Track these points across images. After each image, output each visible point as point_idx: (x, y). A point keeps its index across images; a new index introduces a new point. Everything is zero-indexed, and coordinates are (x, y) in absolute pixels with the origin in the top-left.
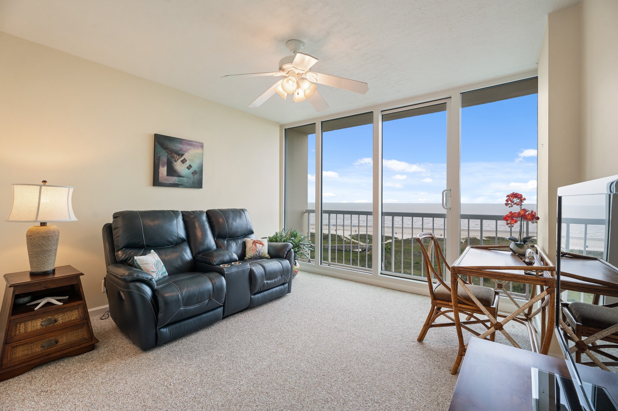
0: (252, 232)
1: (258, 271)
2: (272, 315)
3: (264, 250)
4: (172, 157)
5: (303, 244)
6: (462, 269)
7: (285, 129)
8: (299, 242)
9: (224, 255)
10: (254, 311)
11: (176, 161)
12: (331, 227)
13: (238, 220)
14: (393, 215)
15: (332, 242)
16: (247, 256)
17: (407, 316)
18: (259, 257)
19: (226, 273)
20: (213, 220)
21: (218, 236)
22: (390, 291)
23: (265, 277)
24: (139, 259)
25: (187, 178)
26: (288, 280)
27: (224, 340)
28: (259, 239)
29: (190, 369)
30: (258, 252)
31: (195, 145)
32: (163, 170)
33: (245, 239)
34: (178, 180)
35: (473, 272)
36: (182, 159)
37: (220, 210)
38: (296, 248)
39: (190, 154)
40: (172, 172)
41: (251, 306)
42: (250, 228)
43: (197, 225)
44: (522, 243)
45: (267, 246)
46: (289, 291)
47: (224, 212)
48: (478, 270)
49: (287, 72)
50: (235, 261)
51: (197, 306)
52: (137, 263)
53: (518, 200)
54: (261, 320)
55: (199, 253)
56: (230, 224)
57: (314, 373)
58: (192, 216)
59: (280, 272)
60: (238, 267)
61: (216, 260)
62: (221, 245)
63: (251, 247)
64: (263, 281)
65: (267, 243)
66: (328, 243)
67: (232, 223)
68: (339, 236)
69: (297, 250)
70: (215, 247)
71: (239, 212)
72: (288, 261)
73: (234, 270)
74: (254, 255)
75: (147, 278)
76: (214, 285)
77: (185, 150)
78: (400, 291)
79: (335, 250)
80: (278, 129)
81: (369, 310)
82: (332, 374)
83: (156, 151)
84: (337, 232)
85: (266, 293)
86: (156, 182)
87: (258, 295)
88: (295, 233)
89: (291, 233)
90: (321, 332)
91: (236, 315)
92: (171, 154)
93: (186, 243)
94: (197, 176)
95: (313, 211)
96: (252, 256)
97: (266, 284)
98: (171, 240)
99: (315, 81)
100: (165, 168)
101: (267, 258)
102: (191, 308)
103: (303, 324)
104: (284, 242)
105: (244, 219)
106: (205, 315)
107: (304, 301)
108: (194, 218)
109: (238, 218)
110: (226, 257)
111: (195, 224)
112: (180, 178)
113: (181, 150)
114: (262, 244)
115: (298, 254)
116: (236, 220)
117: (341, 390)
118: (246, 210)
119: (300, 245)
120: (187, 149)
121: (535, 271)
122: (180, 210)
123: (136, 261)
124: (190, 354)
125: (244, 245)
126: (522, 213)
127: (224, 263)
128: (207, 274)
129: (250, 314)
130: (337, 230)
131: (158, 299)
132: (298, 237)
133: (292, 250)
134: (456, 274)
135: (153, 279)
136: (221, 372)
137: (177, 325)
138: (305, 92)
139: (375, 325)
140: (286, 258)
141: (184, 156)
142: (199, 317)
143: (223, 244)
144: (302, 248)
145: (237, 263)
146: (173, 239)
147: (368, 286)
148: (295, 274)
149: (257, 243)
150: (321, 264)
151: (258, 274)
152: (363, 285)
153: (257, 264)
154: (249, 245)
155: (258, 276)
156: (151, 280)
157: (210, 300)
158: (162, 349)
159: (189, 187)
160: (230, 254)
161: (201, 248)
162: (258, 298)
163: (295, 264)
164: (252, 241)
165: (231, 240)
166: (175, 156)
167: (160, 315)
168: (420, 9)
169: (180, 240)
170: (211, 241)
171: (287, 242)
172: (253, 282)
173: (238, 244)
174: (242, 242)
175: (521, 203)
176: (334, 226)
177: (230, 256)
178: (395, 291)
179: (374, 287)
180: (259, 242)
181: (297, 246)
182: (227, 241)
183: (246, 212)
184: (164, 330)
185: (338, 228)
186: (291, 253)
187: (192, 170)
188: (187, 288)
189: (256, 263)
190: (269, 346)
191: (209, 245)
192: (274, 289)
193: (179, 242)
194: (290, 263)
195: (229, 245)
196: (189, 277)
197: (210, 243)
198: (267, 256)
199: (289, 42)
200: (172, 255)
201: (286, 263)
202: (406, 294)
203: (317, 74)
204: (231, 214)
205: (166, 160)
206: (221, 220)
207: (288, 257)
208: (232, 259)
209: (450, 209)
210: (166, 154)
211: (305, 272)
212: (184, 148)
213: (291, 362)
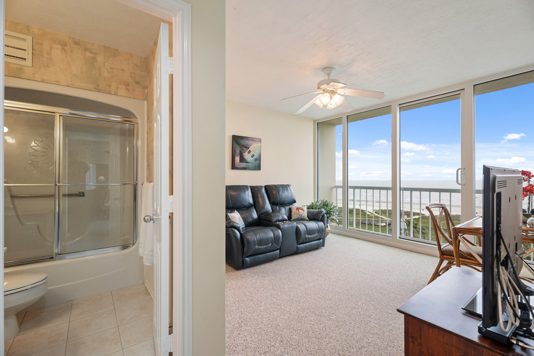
0: (295, 202)
1: (302, 228)
2: (312, 259)
3: (305, 214)
4: (243, 150)
5: (333, 212)
6: (462, 229)
7: (317, 123)
8: (330, 210)
9: (279, 216)
10: (299, 256)
11: (245, 152)
12: (356, 203)
13: (286, 192)
14: (412, 190)
15: (356, 216)
16: (293, 218)
17: (421, 269)
18: (301, 219)
19: (281, 227)
20: (269, 192)
21: (273, 203)
22: (408, 252)
23: (306, 233)
24: (230, 215)
25: (251, 163)
26: (323, 236)
27: (282, 270)
28: (300, 207)
29: (265, 282)
30: (300, 215)
31: (256, 140)
32: (237, 159)
33: (291, 206)
34: (246, 165)
35: (471, 232)
36: (248, 150)
37: (273, 185)
38: (328, 215)
39: (253, 147)
40: (242, 160)
41: (297, 252)
42: (294, 199)
43: (259, 195)
44: (531, 213)
45: (307, 212)
46: (323, 245)
47: (276, 187)
48: (476, 230)
49: (323, 90)
50: (286, 220)
51: (265, 246)
52: (229, 217)
53: (526, 177)
54: (305, 262)
55: (262, 214)
56: (281, 195)
57: (345, 294)
58: (256, 189)
59: (317, 230)
60: (289, 224)
61: (274, 219)
62: (275, 210)
63: (295, 212)
64: (305, 235)
65: (306, 209)
66: (353, 217)
67: (282, 195)
68: (362, 211)
69: (328, 216)
70: (271, 211)
71: (286, 187)
72: (322, 223)
73: (286, 226)
74: (297, 217)
75: (238, 226)
76: (275, 235)
77: (250, 144)
78: (416, 252)
79: (359, 223)
80: (312, 124)
81: (387, 263)
82: (358, 296)
83: (233, 146)
84: (361, 207)
85: (307, 244)
86: (234, 167)
87: (302, 245)
88: (326, 203)
89: (323, 203)
90: (349, 272)
91: (287, 257)
92: (242, 147)
93: (253, 207)
94: (257, 162)
95: (339, 187)
96: (296, 218)
97: (307, 238)
98: (245, 204)
99: (344, 94)
100: (239, 157)
101: (307, 220)
102: (261, 247)
103: (335, 266)
104: (318, 209)
105: (290, 191)
106: (269, 254)
107: (335, 253)
108: (258, 190)
109: (286, 191)
110: (280, 217)
111: (258, 195)
112: (247, 163)
113: (248, 145)
114: (303, 210)
115: (329, 219)
116: (284, 192)
117: (364, 305)
118: (290, 185)
119: (331, 212)
120: (251, 144)
121: (525, 232)
122: (249, 184)
123: (228, 216)
124: (263, 275)
125: (290, 210)
126: (529, 188)
127: (279, 221)
128: (270, 228)
129: (297, 257)
130: (361, 206)
131: (244, 239)
132: (329, 206)
133: (325, 215)
134: (457, 233)
135: (240, 227)
136: (284, 286)
137: (254, 257)
138: (336, 103)
139: (392, 273)
140: (321, 221)
141: (249, 149)
142: (266, 254)
143: (276, 209)
144: (333, 215)
145: (287, 221)
146: (246, 204)
147: (388, 247)
148: (327, 235)
149: (299, 209)
150: (347, 229)
151: (302, 230)
152: (383, 246)
153: (301, 224)
154: (294, 210)
155: (302, 231)
156: (239, 227)
157: (272, 244)
158: (246, 270)
159: (253, 169)
160: (283, 215)
161: (263, 211)
162: (302, 247)
163: (327, 227)
164: (296, 208)
165: (281, 206)
166: (244, 149)
167: (245, 249)
168: (425, 37)
169: (250, 205)
170: (268, 207)
171: (320, 209)
172: (298, 235)
173: (286, 210)
174: (288, 208)
175: (529, 179)
176: (358, 201)
177: (282, 217)
178: (412, 252)
179: (393, 248)
180: (301, 209)
181: (329, 213)
182: (279, 207)
183: (290, 187)
184: (247, 259)
185: (362, 203)
186: (325, 217)
187: (254, 158)
188: (259, 235)
189: (300, 222)
190: (313, 276)
191: (268, 209)
192: (313, 243)
193: (250, 206)
194: (324, 224)
195: (280, 210)
196: (258, 228)
197: (268, 208)
198: (307, 218)
199: (325, 69)
200: (246, 214)
201: (321, 224)
202: (422, 255)
203: (345, 89)
204: (281, 188)
205: (239, 152)
206: (274, 192)
207: (322, 220)
208: (284, 219)
209: (465, 185)
210: (239, 148)
211: (334, 234)
212: (249, 143)
213: (328, 286)
